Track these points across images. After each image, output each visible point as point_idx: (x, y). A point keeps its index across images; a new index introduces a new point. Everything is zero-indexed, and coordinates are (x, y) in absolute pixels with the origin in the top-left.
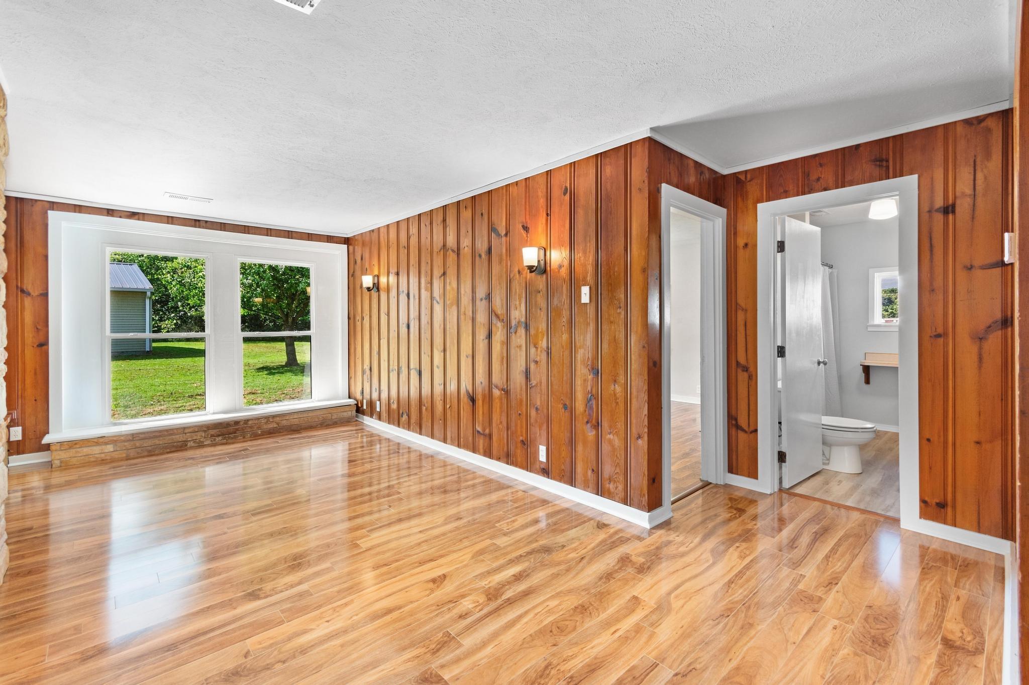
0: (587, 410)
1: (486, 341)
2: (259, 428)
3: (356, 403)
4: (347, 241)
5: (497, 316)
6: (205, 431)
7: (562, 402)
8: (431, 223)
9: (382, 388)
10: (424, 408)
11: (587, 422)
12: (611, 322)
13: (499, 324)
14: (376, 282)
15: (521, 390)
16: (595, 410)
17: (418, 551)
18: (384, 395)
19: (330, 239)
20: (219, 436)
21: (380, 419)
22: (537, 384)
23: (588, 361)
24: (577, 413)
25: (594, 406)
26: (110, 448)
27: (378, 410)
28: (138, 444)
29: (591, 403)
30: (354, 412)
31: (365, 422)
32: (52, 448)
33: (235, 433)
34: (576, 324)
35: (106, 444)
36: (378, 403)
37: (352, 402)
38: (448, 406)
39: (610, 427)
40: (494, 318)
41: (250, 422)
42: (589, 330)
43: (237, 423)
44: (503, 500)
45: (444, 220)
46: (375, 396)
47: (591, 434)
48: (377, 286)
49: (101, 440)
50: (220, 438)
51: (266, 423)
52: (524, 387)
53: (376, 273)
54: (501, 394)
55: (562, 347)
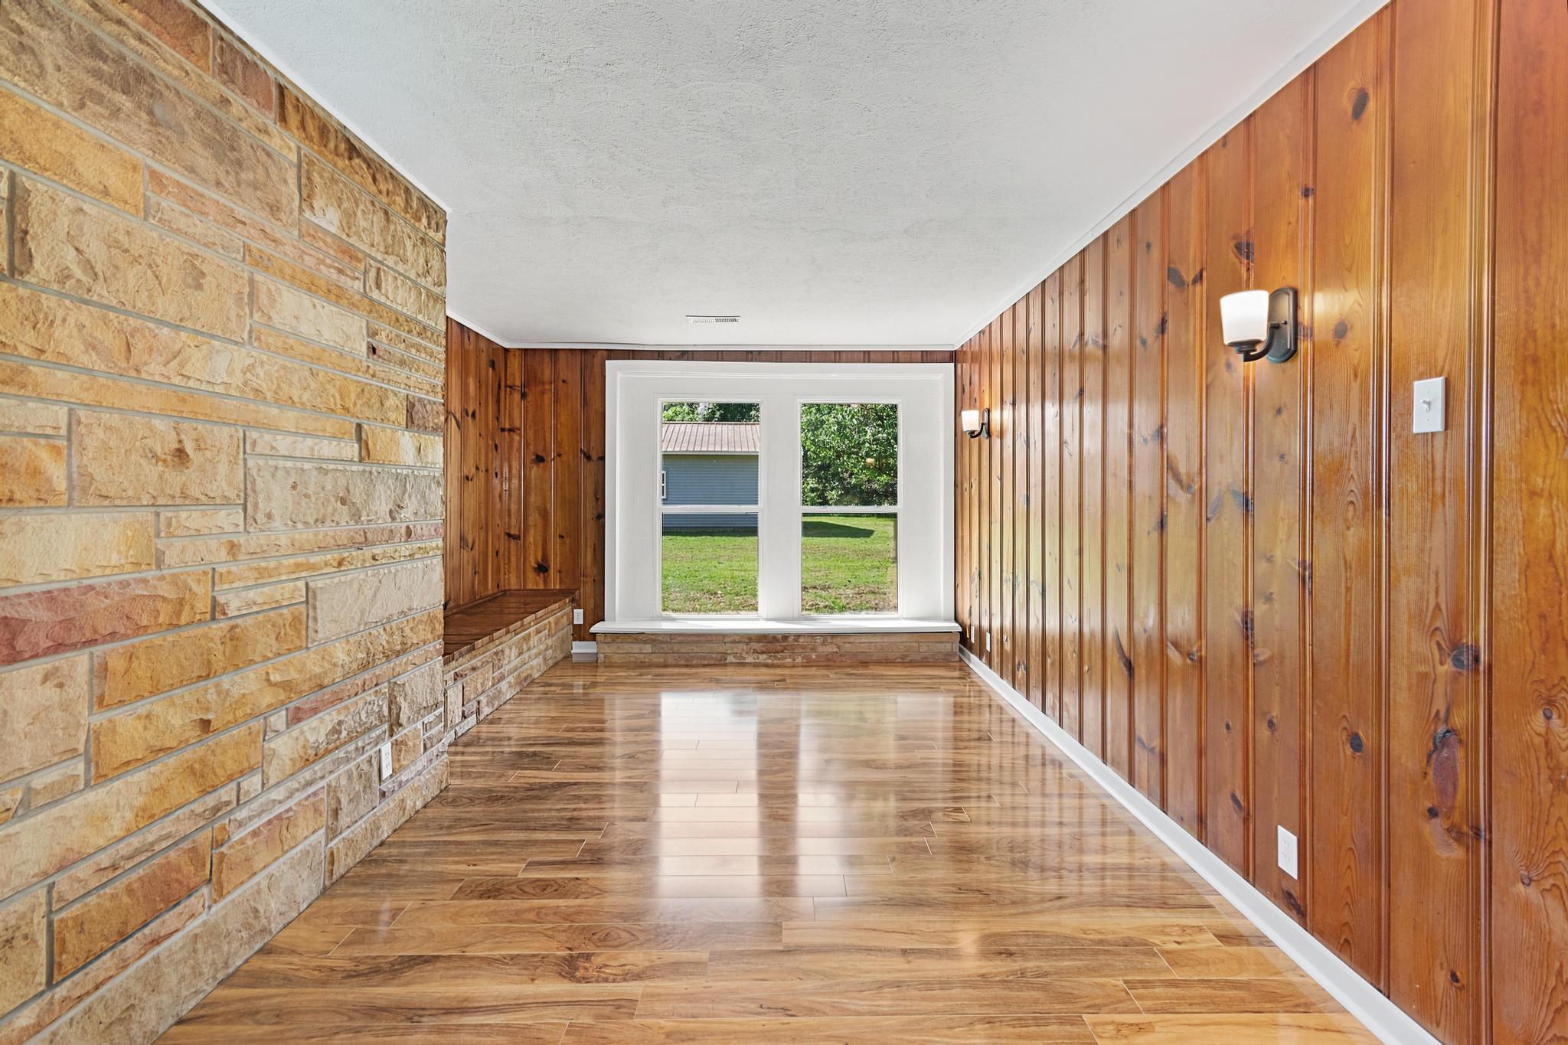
0: (1431, 772)
1: (1155, 535)
2: (813, 650)
3: (960, 630)
4: (953, 357)
5: (1177, 477)
6: (747, 643)
7: (1344, 724)
8: (1061, 294)
9: (993, 611)
10: (1049, 661)
11: (1433, 813)
12: (1533, 494)
13: (1182, 497)
14: (986, 421)
15: (1231, 665)
16: (1462, 781)
17: (863, 1005)
18: (996, 624)
19: (927, 357)
20: (763, 653)
21: (990, 664)
22: (1272, 658)
23: (1434, 617)
24: (1394, 772)
25: (1460, 769)
26: (648, 648)
27: (988, 648)
28: (676, 649)
29: (1445, 753)
30: (957, 645)
31: (971, 666)
32: (598, 638)
33: (782, 652)
34: (1395, 499)
35: (645, 642)
36: (988, 635)
37: (956, 627)
38: (1086, 668)
39: (1530, 862)
40: (1172, 483)
41: (801, 640)
42: (1438, 517)
43: (785, 637)
44: (1145, 943)
45: (1082, 281)
46: (985, 624)
47: (1449, 854)
48: (986, 428)
49: (641, 637)
50: (765, 656)
51: (824, 644)
52: (1239, 659)
53: (987, 406)
54: (1185, 664)
55: (1348, 566)
